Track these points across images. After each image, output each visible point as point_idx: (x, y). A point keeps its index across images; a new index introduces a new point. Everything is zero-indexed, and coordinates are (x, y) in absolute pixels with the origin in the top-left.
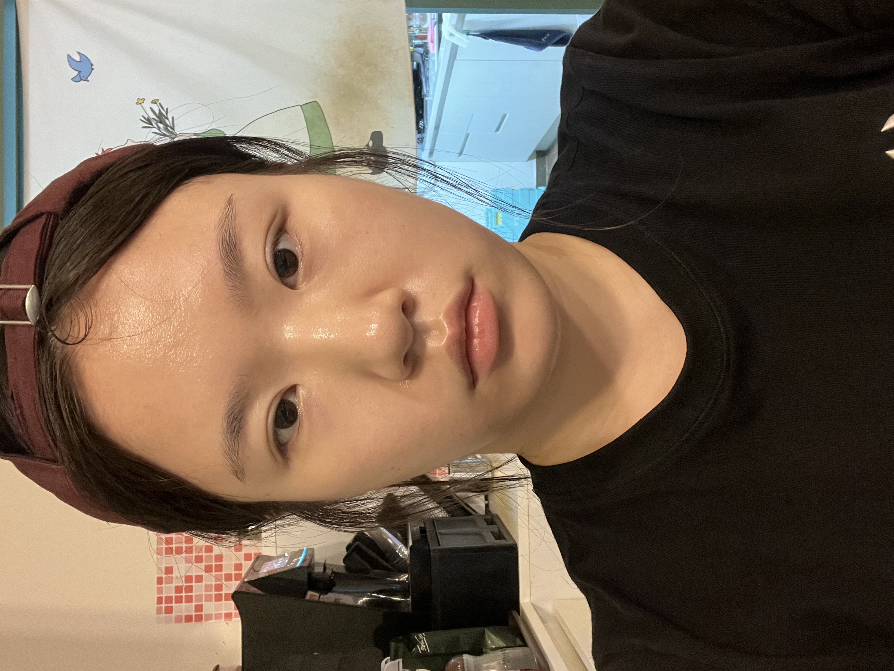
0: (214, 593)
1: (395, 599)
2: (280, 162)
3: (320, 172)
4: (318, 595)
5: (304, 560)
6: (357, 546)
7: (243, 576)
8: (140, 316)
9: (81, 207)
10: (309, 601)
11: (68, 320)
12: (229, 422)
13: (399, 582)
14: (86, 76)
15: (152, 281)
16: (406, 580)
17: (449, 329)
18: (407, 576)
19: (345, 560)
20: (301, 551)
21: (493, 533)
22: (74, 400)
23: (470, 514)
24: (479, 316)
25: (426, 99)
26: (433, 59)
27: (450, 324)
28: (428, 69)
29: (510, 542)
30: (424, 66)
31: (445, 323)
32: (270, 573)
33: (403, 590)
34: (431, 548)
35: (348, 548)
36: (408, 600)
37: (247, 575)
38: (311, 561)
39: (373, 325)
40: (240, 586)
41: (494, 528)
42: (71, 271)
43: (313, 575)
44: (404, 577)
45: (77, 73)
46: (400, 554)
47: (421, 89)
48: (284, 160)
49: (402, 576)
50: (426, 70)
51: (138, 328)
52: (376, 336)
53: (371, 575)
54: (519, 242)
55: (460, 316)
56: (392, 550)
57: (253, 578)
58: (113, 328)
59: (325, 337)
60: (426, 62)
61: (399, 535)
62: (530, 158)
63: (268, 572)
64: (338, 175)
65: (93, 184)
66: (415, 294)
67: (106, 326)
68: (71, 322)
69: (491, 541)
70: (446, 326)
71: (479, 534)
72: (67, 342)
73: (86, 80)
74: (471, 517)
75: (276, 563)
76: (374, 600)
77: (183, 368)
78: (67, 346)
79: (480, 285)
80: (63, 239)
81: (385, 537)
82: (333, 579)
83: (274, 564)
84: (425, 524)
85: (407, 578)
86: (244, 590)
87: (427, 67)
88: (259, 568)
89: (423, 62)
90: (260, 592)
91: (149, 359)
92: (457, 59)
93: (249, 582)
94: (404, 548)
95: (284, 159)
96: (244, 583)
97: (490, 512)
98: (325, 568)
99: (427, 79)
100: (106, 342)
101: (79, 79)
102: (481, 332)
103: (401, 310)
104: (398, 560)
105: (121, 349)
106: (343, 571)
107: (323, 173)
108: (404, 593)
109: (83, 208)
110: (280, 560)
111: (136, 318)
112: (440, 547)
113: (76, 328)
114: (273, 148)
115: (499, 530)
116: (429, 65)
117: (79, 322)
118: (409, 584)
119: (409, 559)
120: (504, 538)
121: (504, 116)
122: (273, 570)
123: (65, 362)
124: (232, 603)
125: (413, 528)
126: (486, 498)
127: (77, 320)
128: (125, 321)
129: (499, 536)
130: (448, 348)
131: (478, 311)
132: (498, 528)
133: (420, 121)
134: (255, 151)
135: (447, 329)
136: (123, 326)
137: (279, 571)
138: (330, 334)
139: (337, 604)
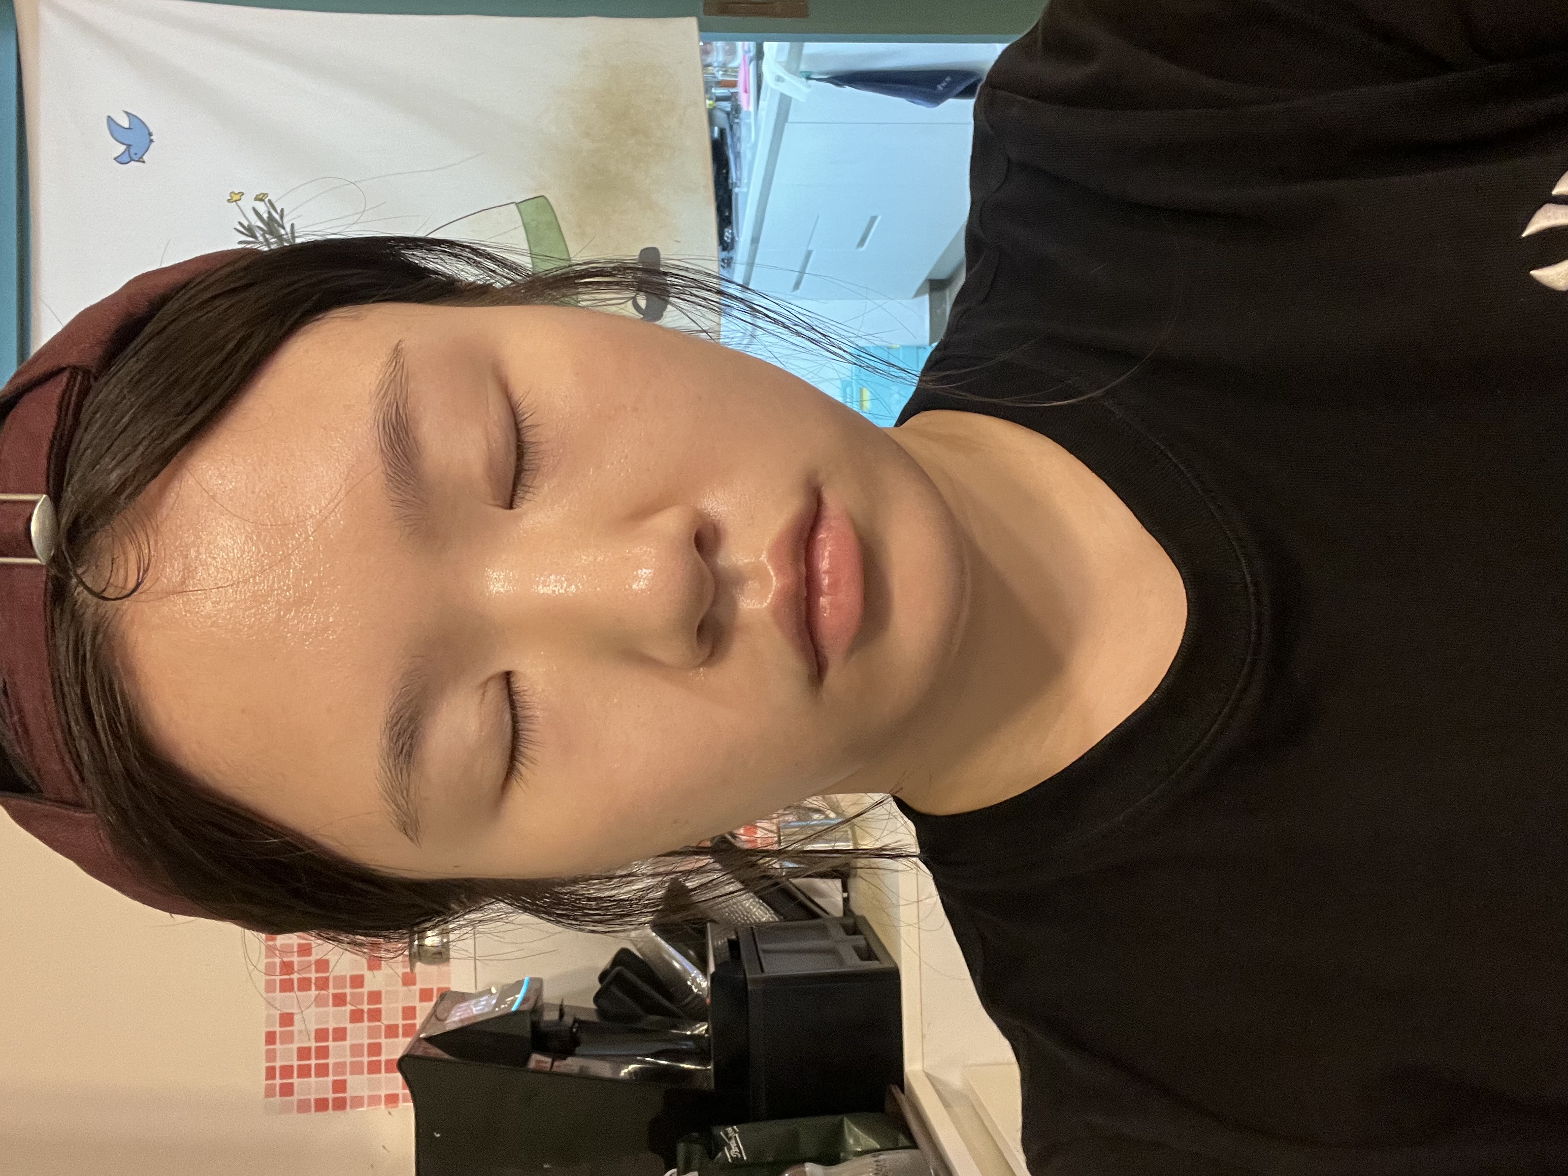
0: (366, 1059)
1: (686, 1066)
2: (481, 283)
3: (553, 301)
4: (550, 1060)
5: (525, 1000)
6: (619, 974)
7: (418, 1027)
8: (236, 551)
9: (130, 358)
10: (534, 1072)
11: (108, 557)
12: (393, 736)
13: (692, 1037)
14: (139, 156)
15: (257, 490)
16: (704, 1033)
17: (777, 579)
18: (706, 1027)
19: (597, 999)
20: (520, 983)
21: (857, 950)
22: (116, 698)
23: (815, 916)
24: (830, 556)
25: (736, 190)
26: (747, 121)
27: (778, 570)
28: (739, 139)
29: (886, 965)
30: (733, 135)
31: (769, 567)
32: (466, 1023)
33: (700, 1051)
34: (748, 976)
35: (602, 977)
36: (709, 1068)
37: (423, 1028)
38: (536, 1002)
39: (644, 570)
40: (413, 1047)
41: (859, 941)
42: (112, 470)
43: (542, 1025)
44: (701, 1029)
45: (124, 147)
46: (693, 987)
47: (728, 173)
48: (489, 280)
49: (698, 1025)
50: (735, 139)
51: (231, 572)
52: (650, 590)
53: (640, 1025)
54: (896, 425)
55: (796, 559)
56: (679, 979)
57: (436, 1031)
58: (188, 571)
59: (561, 591)
60: (735, 126)
61: (692, 953)
62: (918, 294)
63: (461, 1021)
64: (583, 307)
65: (153, 316)
66: (718, 517)
67: (176, 568)
68: (113, 559)
69: (853, 963)
70: (772, 573)
71: (832, 952)
72: (106, 595)
73: (141, 160)
74: (819, 921)
75: (476, 1005)
76: (647, 1069)
77: (311, 643)
78: (106, 602)
79: (833, 502)
80: (98, 415)
81: (667, 957)
82: (575, 1034)
83: (472, 1007)
84: (736, 933)
85: (707, 1030)
86: (419, 1053)
87: (738, 135)
88: (446, 1015)
89: (731, 127)
90: (447, 1056)
91: (251, 627)
92: (790, 119)
93: (429, 1039)
94: (701, 976)
95: (489, 278)
96: (419, 1040)
97: (851, 911)
98: (562, 1014)
99: (738, 155)
100: (175, 596)
101: (128, 160)
102: (834, 584)
103: (693, 545)
104: (689, 999)
105: (202, 608)
106: (594, 1018)
107: (555, 304)
108: (700, 1055)
109: (134, 359)
110: (482, 999)
111: (227, 554)
112: (764, 975)
113: (122, 572)
114: (469, 258)
115: (868, 944)
116: (740, 132)
117: (126, 561)
118: (710, 1040)
119: (710, 996)
120: (877, 959)
121: (873, 219)
122: (469, 1018)
123: (101, 630)
124: (399, 1076)
125: (715, 942)
126: (845, 888)
127: (122, 558)
128: (209, 560)
129: (868, 954)
130: (775, 610)
131: (829, 548)
132: (866, 939)
133: (726, 230)
134: (437, 263)
135: (774, 579)
136: (205, 567)
137: (481, 1019)
138: (569, 586)
139: (584, 1077)
